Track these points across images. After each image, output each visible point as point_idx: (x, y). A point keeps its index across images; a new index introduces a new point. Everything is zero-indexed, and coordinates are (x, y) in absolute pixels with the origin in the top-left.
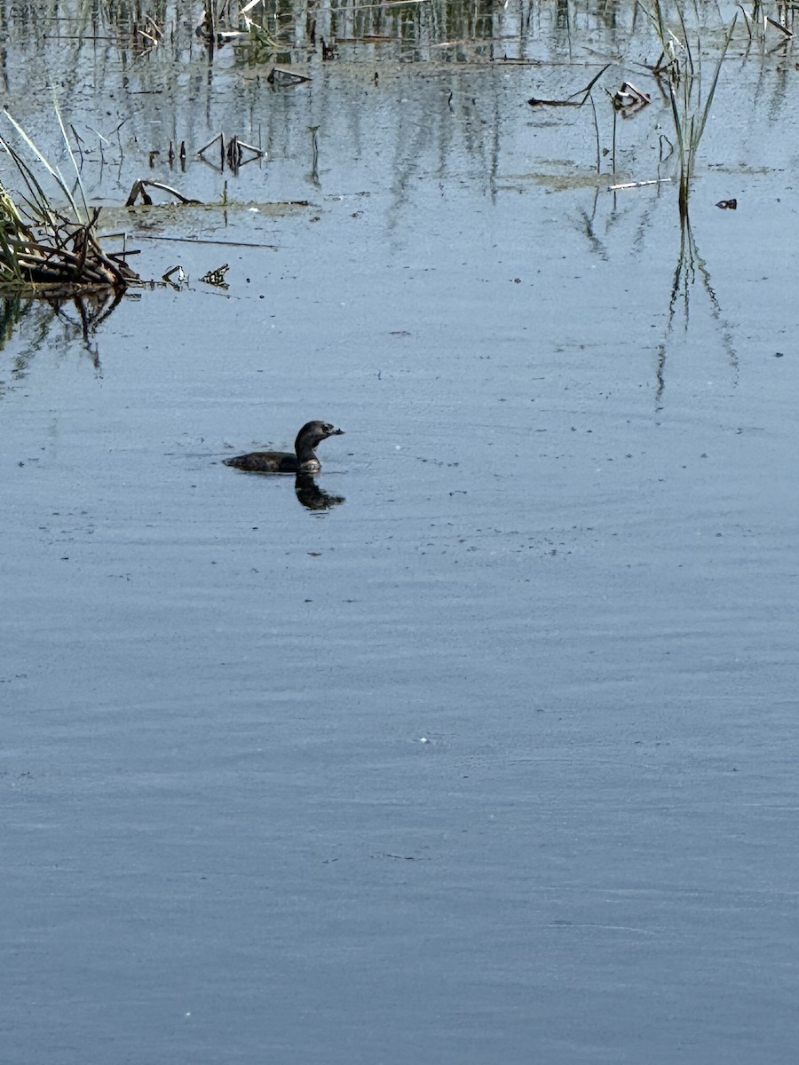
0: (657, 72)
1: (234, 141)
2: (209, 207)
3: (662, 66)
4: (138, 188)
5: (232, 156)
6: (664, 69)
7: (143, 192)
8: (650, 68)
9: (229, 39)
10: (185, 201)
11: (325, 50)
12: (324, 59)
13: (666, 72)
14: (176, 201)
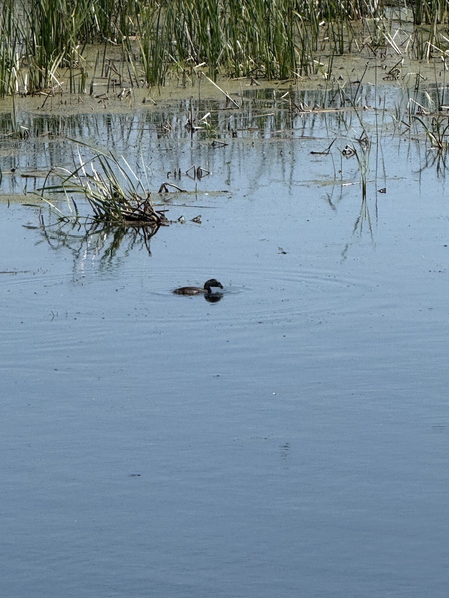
0: (360, 141)
1: (199, 168)
2: (190, 193)
3: (362, 139)
4: (163, 186)
5: (198, 174)
6: (363, 140)
7: (165, 187)
8: (357, 140)
9: (197, 130)
10: (181, 191)
11: (233, 134)
12: (233, 137)
13: (363, 141)
14: (178, 191)
